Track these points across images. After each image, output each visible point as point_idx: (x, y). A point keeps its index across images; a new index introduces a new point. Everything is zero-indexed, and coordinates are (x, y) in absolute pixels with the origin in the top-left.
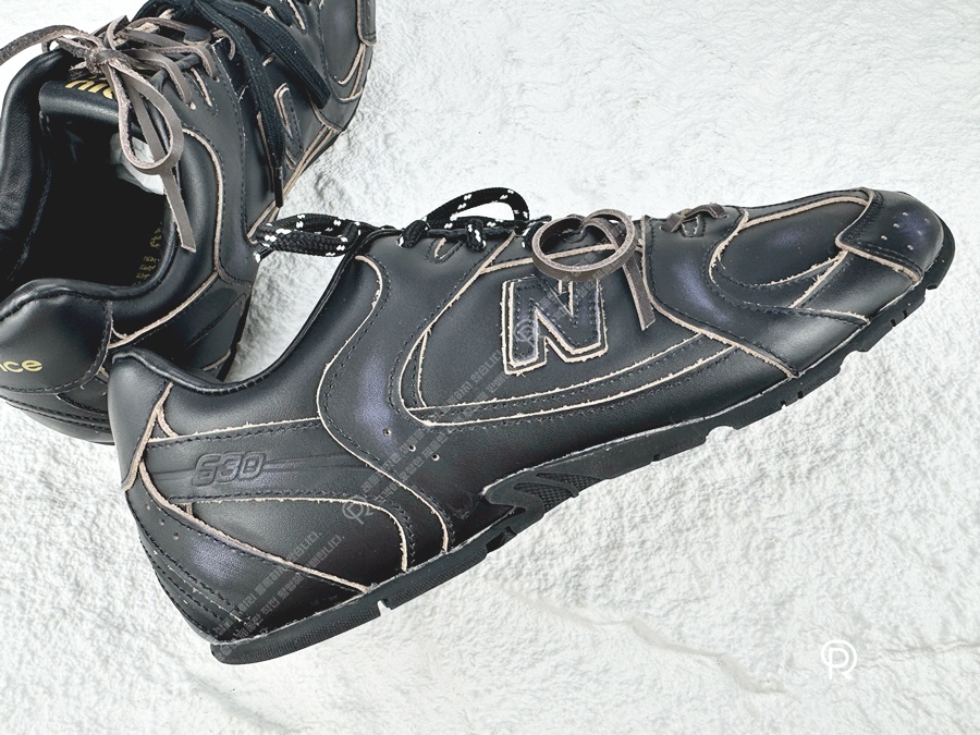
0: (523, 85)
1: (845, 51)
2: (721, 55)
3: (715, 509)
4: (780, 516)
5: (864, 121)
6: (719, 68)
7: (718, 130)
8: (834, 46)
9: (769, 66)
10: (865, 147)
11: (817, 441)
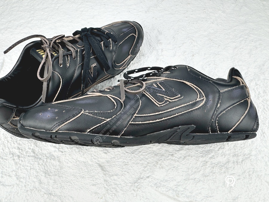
0: (162, 49)
1: (250, 43)
2: (216, 43)
3: (215, 170)
4: (234, 174)
5: (256, 62)
6: (215, 46)
7: (215, 63)
8: (247, 41)
9: (229, 46)
10: (256, 70)
11: (244, 152)
